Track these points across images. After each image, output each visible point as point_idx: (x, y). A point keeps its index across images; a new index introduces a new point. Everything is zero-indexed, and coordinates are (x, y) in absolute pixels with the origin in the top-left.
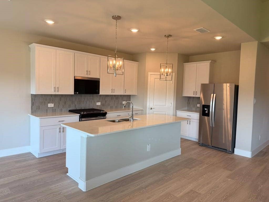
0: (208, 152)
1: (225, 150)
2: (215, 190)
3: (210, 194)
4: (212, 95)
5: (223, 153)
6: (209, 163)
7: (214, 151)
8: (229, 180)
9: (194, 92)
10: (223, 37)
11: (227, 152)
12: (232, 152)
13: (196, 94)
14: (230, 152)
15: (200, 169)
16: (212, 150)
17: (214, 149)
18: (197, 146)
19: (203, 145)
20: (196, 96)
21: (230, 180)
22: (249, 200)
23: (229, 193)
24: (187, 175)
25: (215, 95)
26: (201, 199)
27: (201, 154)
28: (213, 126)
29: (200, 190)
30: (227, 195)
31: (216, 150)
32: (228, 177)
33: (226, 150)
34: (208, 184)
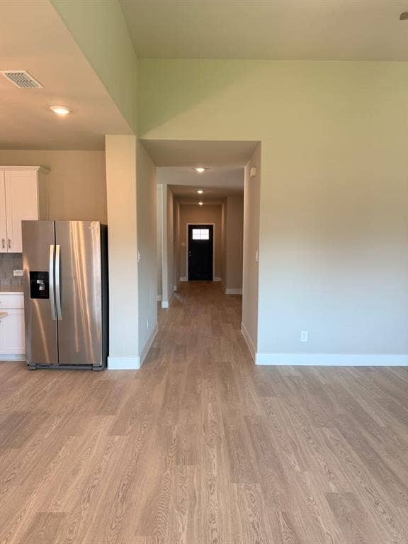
0: (55, 381)
1: (89, 367)
2: (96, 482)
3: (88, 501)
4: (52, 247)
5: (85, 374)
6: (64, 412)
7: (67, 376)
8: (117, 438)
9: (3, 240)
10: (71, 112)
11: (94, 369)
12: (103, 367)
13: (10, 247)
14: (100, 369)
15: (47, 436)
16: (60, 373)
17: (64, 369)
18: (25, 372)
19: (38, 367)
20: (10, 251)
21: (119, 439)
22: (168, 475)
23: (127, 477)
24: (16, 471)
25: (58, 247)
26: (71, 532)
27: (40, 393)
28: (60, 318)
29: (59, 502)
30: (124, 485)
31: (71, 372)
32: (112, 433)
33: (92, 365)
34: (75, 473)
